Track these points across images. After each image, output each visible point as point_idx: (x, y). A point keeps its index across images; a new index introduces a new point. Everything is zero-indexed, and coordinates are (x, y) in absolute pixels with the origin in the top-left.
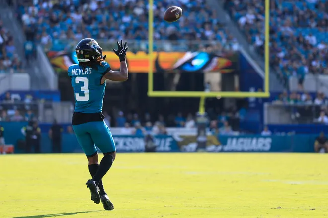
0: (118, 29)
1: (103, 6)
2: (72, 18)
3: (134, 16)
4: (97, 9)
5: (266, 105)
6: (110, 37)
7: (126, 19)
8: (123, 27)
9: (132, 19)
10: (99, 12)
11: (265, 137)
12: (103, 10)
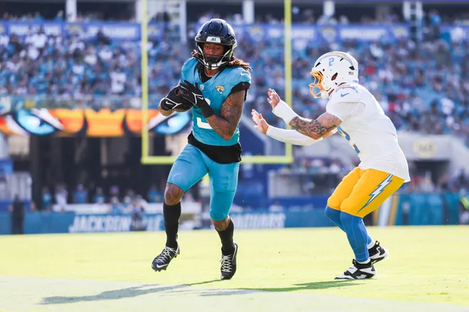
0: (69, 82)
1: (46, 53)
2: (8, 68)
3: (88, 66)
4: (38, 58)
5: (271, 174)
6: (61, 92)
7: (79, 70)
8: (75, 80)
9: (85, 70)
10: (41, 60)
11: (276, 213)
12: (46, 59)
